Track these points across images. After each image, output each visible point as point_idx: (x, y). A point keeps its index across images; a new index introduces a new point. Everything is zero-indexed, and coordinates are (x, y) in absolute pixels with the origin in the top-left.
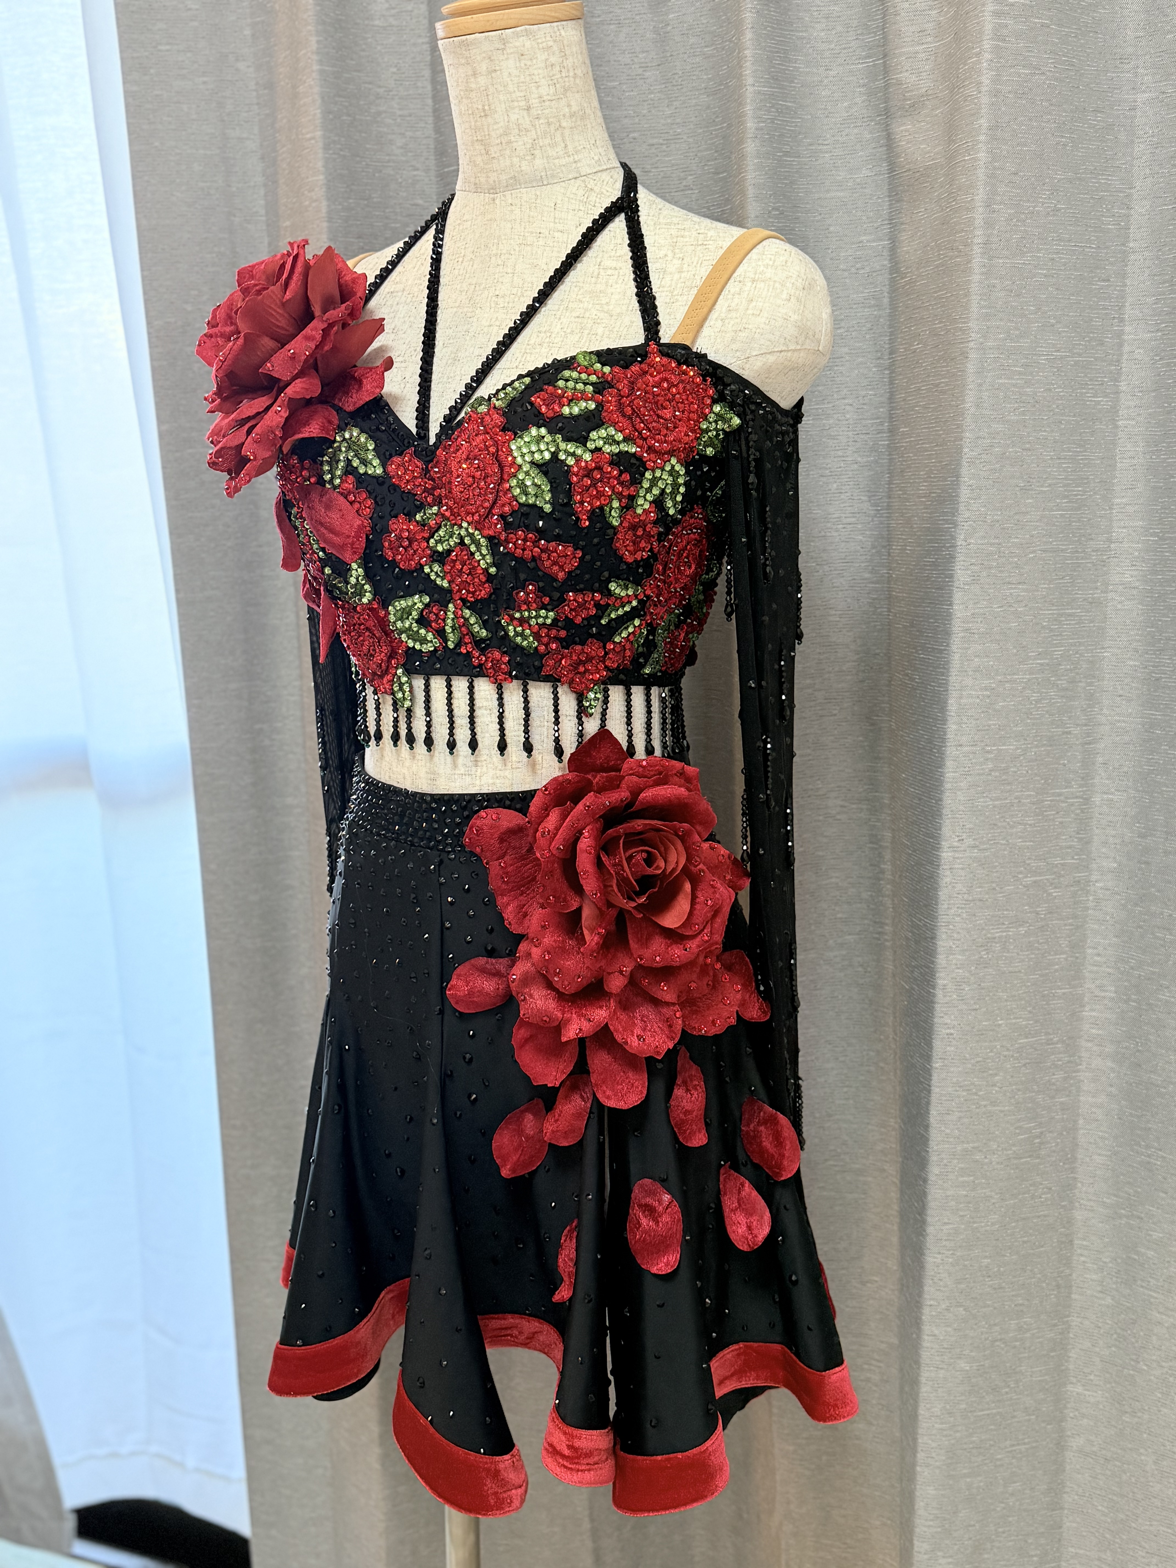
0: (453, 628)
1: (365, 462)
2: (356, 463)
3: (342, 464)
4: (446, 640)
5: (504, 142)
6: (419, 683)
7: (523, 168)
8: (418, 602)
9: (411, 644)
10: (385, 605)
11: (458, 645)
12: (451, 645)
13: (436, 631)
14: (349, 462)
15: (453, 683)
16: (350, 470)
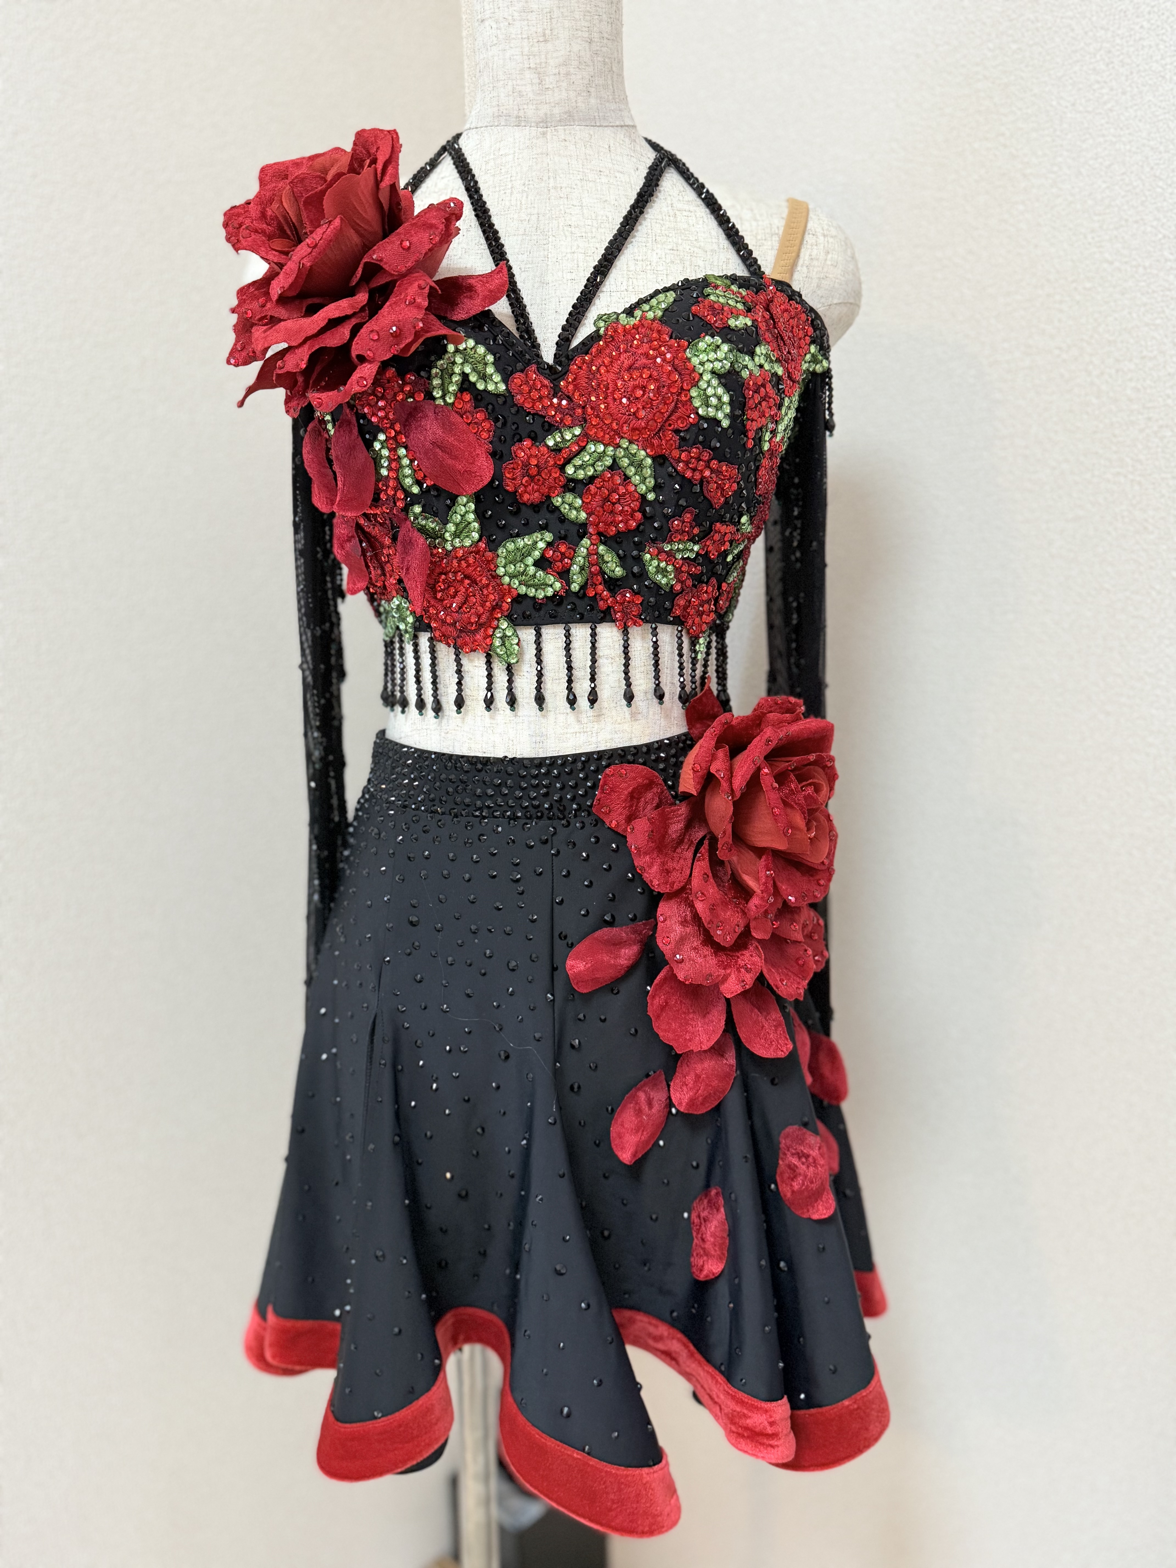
0: (582, 568)
1: (484, 377)
2: (473, 378)
3: (456, 378)
4: (569, 583)
5: (561, 72)
6: (527, 634)
7: (579, 104)
8: (541, 541)
9: (523, 590)
10: (493, 545)
11: (583, 587)
12: (575, 587)
13: (558, 573)
14: (465, 376)
15: (573, 631)
16: (466, 385)
